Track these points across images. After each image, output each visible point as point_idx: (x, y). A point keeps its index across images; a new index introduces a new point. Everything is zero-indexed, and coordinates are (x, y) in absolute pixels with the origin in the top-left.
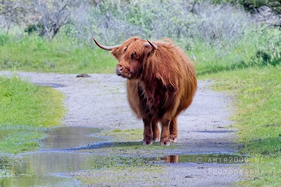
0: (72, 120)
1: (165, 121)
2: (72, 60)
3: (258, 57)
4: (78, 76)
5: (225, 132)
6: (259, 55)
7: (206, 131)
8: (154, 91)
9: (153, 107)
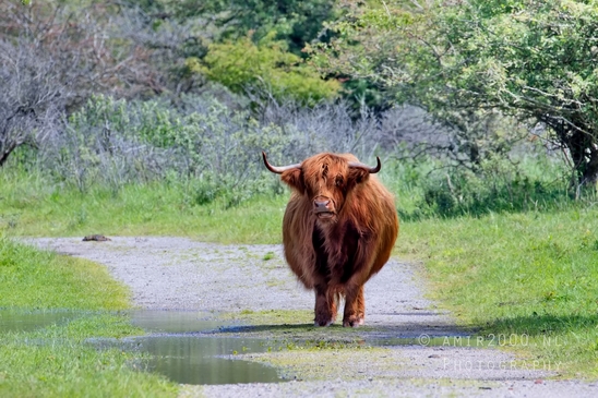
0: (146, 300)
1: (353, 287)
2: (50, 213)
3: (428, 202)
4: (86, 240)
5: (428, 314)
6: (430, 199)
7: (395, 313)
8: (341, 241)
9: (337, 267)
